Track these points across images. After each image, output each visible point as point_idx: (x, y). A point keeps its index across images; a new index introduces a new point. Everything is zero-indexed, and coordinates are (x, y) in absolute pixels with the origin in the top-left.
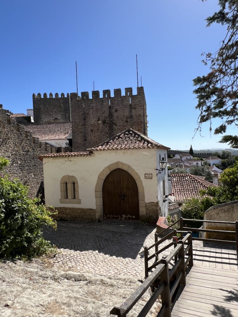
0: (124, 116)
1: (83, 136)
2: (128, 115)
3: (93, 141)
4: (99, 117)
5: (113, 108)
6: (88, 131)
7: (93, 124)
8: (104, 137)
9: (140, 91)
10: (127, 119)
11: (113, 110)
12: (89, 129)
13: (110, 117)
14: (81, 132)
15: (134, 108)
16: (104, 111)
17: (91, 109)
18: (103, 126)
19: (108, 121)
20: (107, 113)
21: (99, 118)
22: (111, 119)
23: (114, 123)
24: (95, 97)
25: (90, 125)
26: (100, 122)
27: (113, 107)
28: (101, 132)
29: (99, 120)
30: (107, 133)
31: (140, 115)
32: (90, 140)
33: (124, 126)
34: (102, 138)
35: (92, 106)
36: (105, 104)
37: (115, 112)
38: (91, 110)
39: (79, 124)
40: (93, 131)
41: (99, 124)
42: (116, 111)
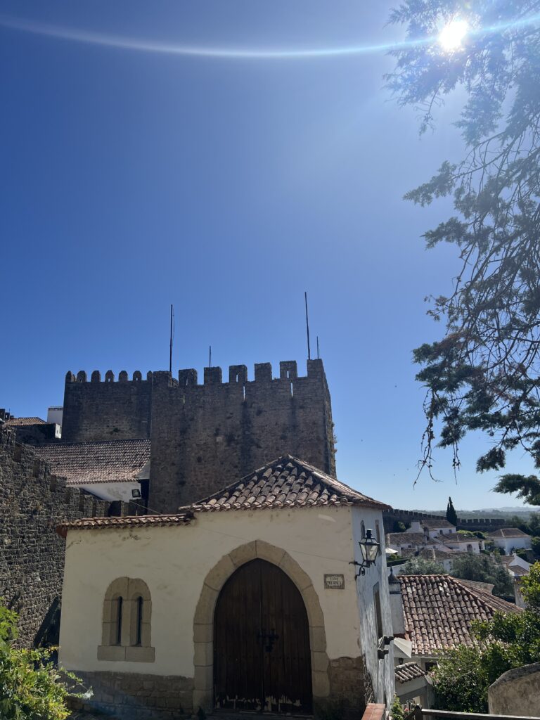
0: (276, 424)
1: (177, 474)
2: (287, 423)
3: (202, 486)
4: (218, 427)
5: (251, 407)
6: (189, 460)
7: (202, 442)
8: (229, 475)
9: (314, 368)
10: (284, 432)
11: (252, 411)
12: (193, 454)
13: (243, 427)
14: (173, 464)
15: (302, 407)
16: (231, 412)
17: (201, 407)
18: (227, 448)
19: (240, 437)
20: (238, 417)
21: (217, 430)
22: (247, 433)
23: (252, 442)
24: (212, 382)
25: (194, 445)
26: (219, 439)
27: (252, 404)
28: (222, 464)
29: (217, 435)
30: (236, 467)
31: (314, 423)
32: (193, 482)
33: (278, 450)
34: (223, 477)
35: (204, 401)
36: (234, 396)
37: (255, 416)
38: (201, 411)
39: (169, 444)
40: (203, 461)
41: (218, 443)
42: (259, 412)
